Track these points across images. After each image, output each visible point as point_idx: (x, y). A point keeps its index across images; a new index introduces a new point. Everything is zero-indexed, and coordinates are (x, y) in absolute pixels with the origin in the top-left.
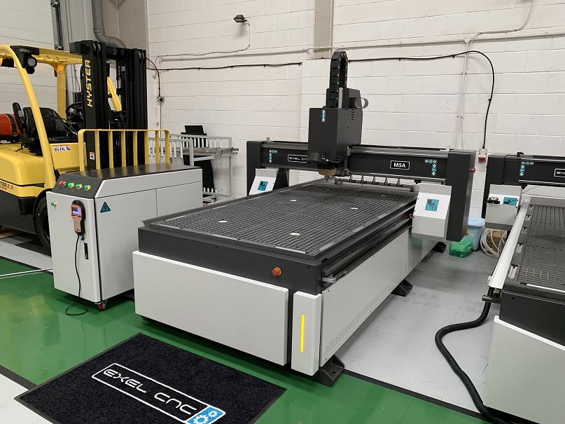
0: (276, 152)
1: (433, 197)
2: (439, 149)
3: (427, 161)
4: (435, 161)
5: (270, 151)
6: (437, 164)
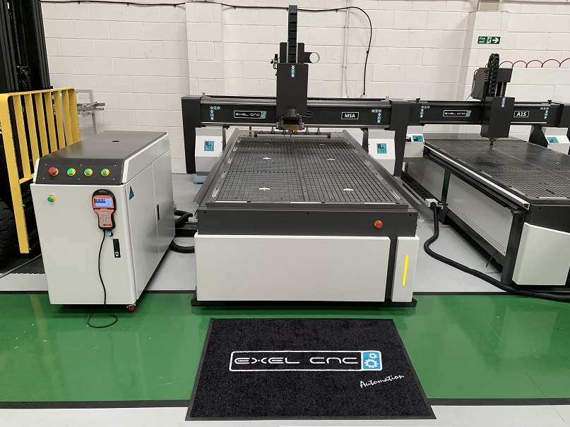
0: (219, 108)
1: (381, 141)
2: (380, 100)
3: (373, 111)
4: (380, 111)
5: (212, 108)
6: (382, 113)
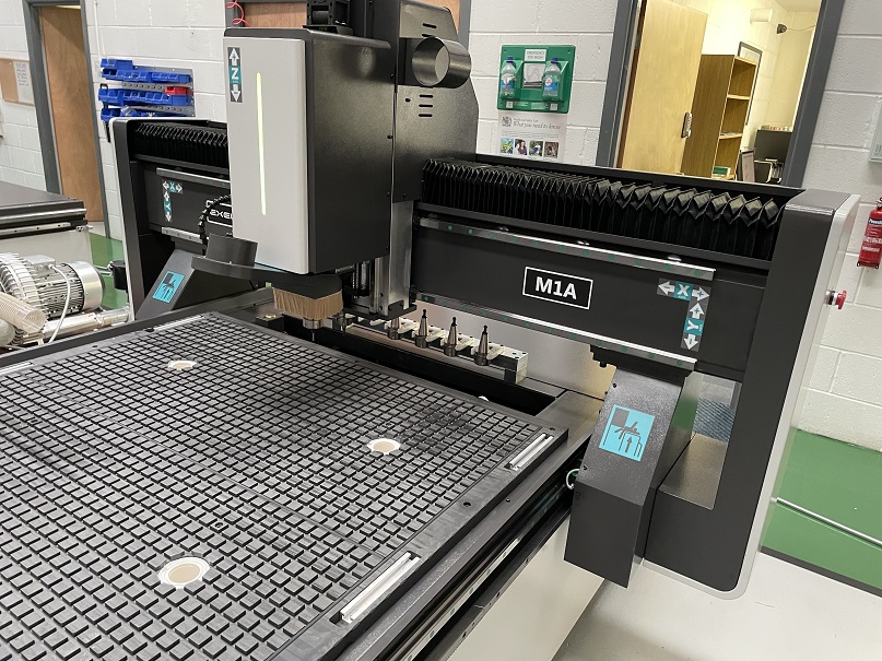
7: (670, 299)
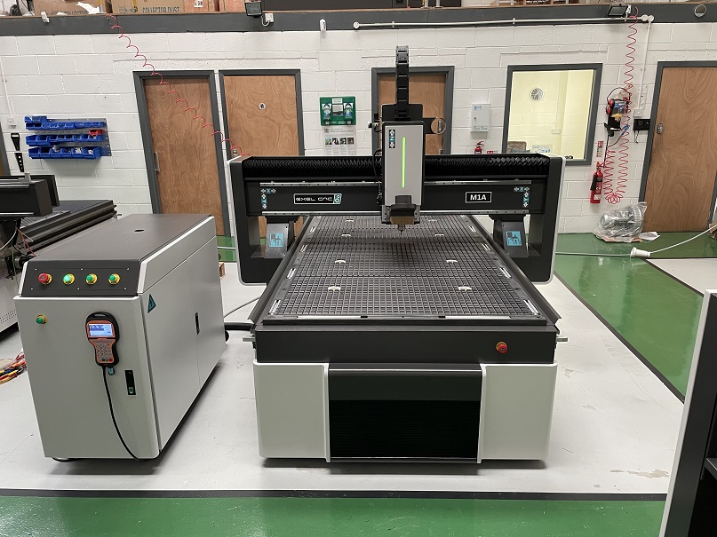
7: (518, 192)
